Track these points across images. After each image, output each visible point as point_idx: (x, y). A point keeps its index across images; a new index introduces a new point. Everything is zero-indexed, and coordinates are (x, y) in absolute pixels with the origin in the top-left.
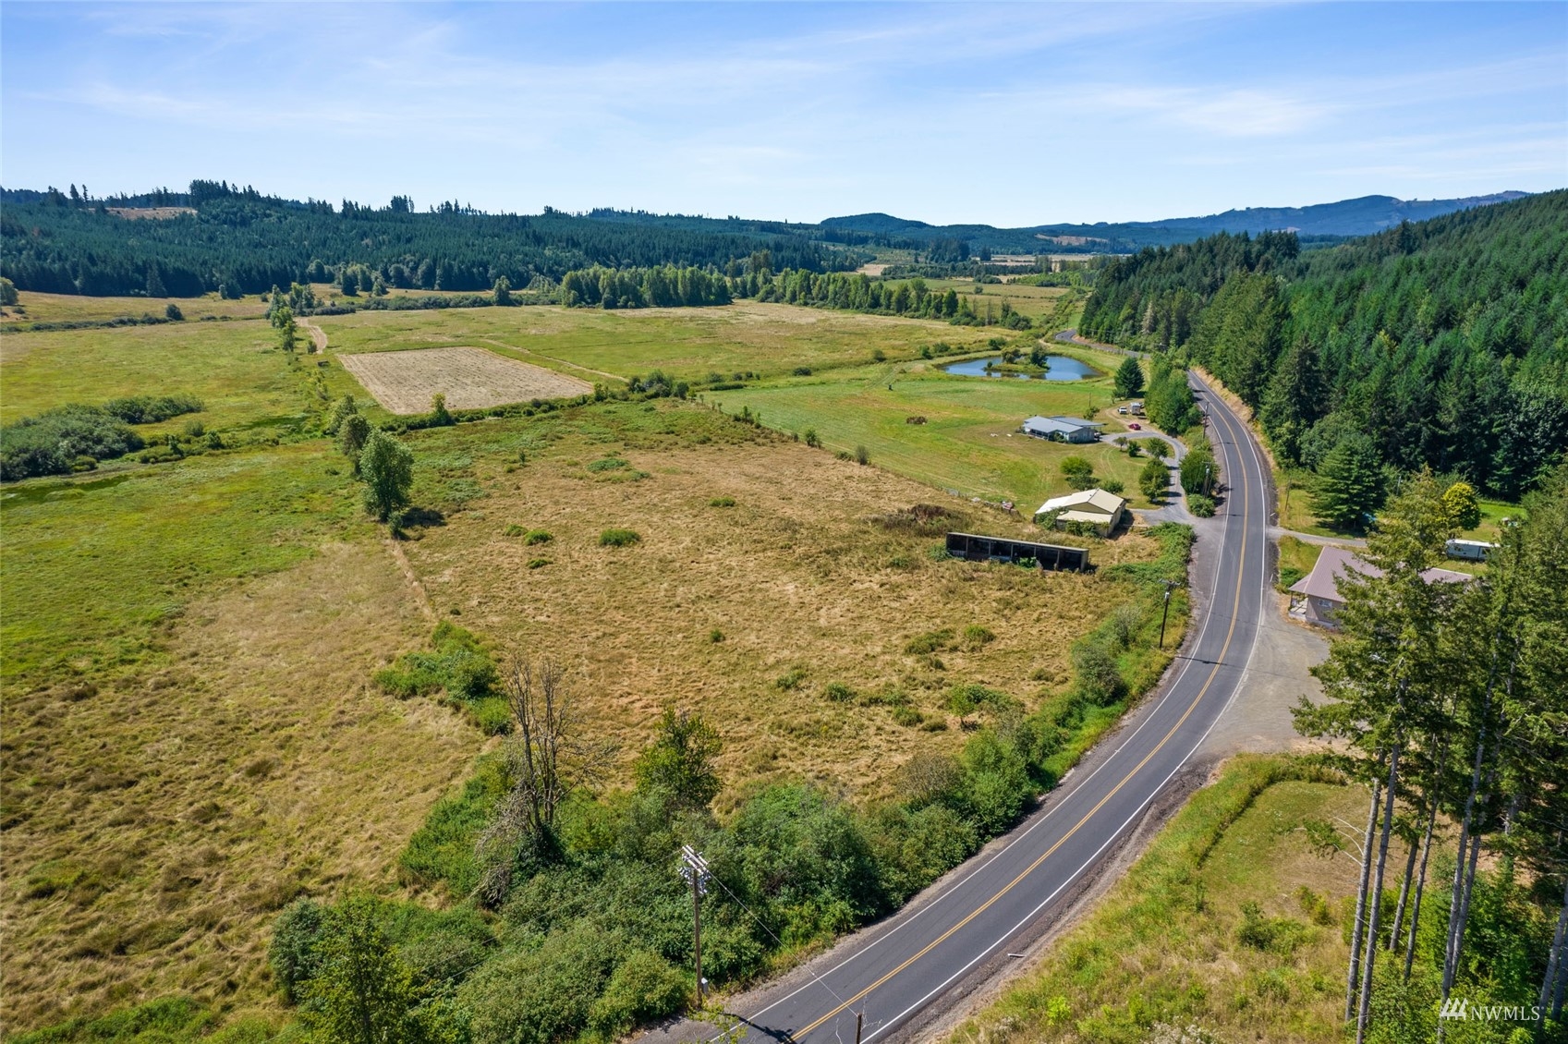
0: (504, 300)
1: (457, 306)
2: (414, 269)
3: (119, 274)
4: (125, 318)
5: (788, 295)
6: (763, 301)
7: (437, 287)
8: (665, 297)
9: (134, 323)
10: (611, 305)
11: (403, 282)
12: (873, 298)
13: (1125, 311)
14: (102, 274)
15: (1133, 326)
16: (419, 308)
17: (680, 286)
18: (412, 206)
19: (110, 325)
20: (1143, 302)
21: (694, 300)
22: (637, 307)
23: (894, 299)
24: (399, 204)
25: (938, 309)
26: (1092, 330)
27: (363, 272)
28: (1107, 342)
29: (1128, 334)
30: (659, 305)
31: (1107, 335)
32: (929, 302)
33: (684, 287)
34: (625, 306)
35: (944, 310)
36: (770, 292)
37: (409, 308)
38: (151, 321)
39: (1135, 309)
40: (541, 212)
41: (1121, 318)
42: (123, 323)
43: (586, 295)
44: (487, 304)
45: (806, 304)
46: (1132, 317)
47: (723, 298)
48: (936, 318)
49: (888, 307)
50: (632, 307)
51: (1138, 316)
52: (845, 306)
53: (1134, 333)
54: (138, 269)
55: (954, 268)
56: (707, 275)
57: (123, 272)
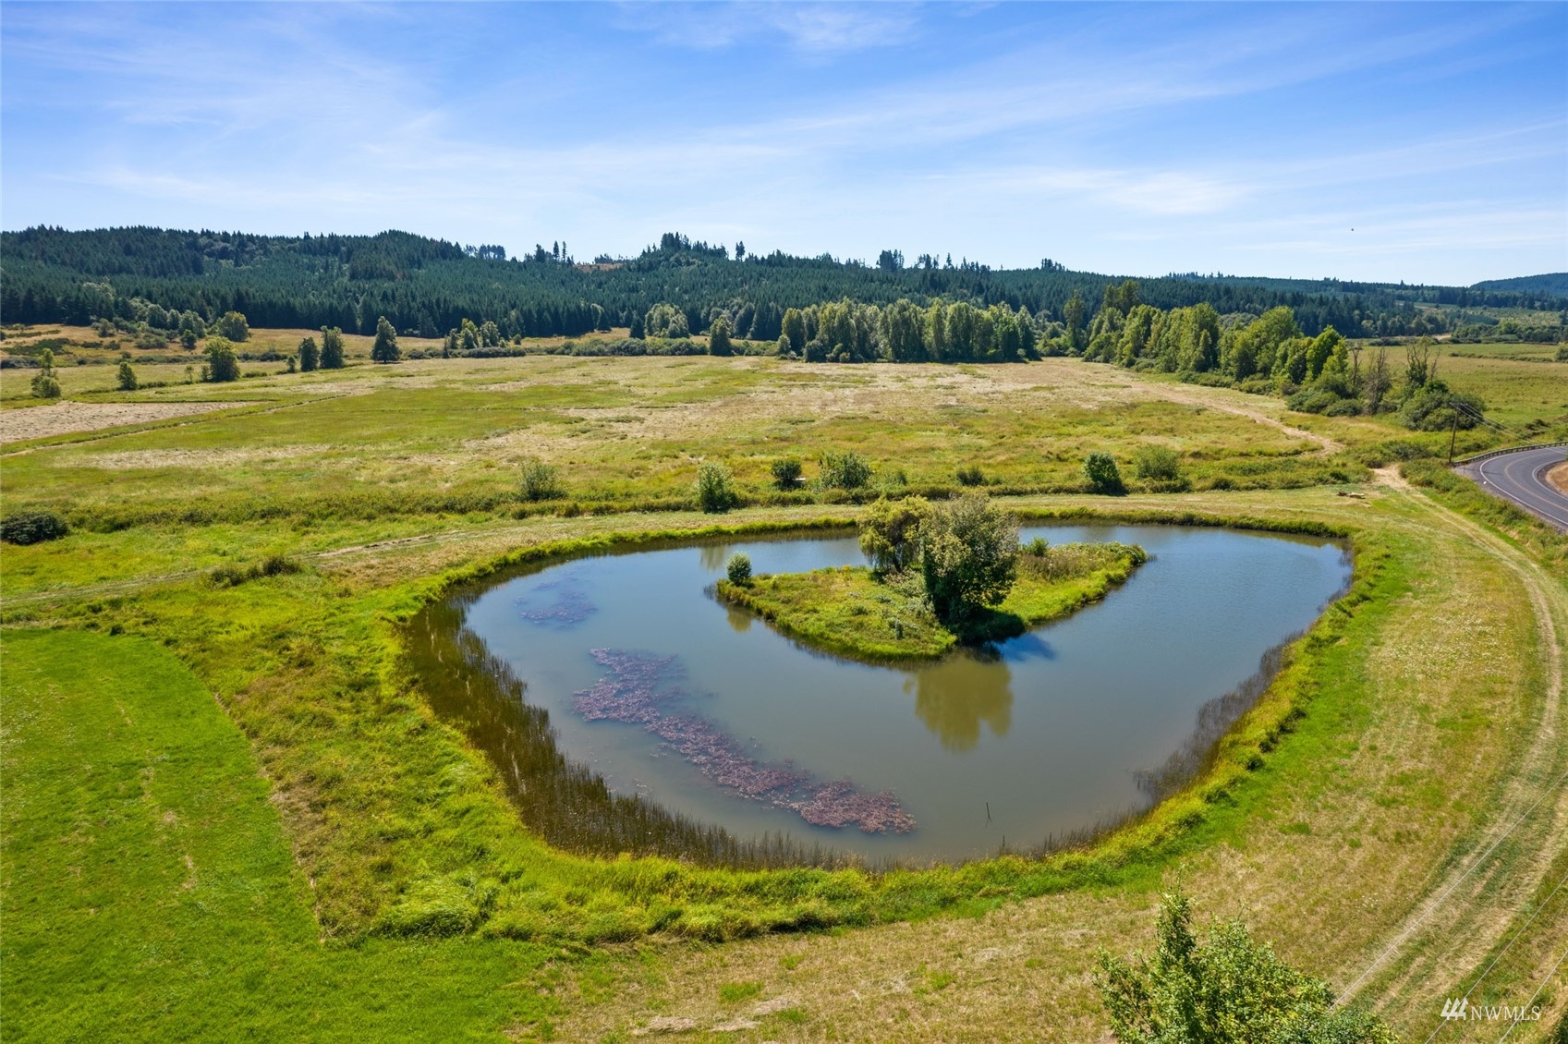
0: (719, 348)
2: (735, 314)
5: (1119, 350)
6: (1088, 358)
7: (749, 335)
32: (1285, 357)
34: (835, 360)
44: (702, 352)
45: (1130, 364)
56: (986, 315)
57: (406, 312)
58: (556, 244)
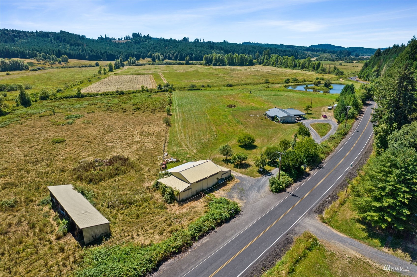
0: (187, 63)
1: (174, 64)
2: (173, 55)
3: (97, 55)
4: (84, 65)
5: (271, 64)
6: (264, 65)
7: (178, 60)
8: (232, 63)
9: (86, 66)
10: (215, 65)
11: (170, 58)
12: (295, 64)
13: (376, 68)
14: (93, 55)
15: (377, 74)
16: (163, 65)
17: (237, 60)
18: (189, 40)
19: (80, 67)
20: (383, 64)
21: (241, 64)
22: (222, 66)
23: (301, 64)
24: (185, 39)
25: (314, 68)
26: (362, 76)
27: (158, 55)
28: (366, 80)
29: (375, 77)
30: (229, 66)
31: (367, 77)
32: (311, 66)
33: (238, 60)
34: (219, 66)
35: (316, 68)
36: (266, 63)
37: (160, 65)
38: (90, 66)
39: (379, 67)
40: (222, 41)
41: (373, 71)
42: (83, 67)
43: (209, 62)
44: (183, 64)
45: (275, 66)
46: (378, 71)
47: (251, 64)
48: (313, 71)
49: (299, 67)
50: (221, 66)
51: (380, 70)
52: (286, 67)
53: (377, 77)
54: (102, 54)
55: (340, 58)
56: (246, 57)
57: (98, 54)
58: (106, 35)
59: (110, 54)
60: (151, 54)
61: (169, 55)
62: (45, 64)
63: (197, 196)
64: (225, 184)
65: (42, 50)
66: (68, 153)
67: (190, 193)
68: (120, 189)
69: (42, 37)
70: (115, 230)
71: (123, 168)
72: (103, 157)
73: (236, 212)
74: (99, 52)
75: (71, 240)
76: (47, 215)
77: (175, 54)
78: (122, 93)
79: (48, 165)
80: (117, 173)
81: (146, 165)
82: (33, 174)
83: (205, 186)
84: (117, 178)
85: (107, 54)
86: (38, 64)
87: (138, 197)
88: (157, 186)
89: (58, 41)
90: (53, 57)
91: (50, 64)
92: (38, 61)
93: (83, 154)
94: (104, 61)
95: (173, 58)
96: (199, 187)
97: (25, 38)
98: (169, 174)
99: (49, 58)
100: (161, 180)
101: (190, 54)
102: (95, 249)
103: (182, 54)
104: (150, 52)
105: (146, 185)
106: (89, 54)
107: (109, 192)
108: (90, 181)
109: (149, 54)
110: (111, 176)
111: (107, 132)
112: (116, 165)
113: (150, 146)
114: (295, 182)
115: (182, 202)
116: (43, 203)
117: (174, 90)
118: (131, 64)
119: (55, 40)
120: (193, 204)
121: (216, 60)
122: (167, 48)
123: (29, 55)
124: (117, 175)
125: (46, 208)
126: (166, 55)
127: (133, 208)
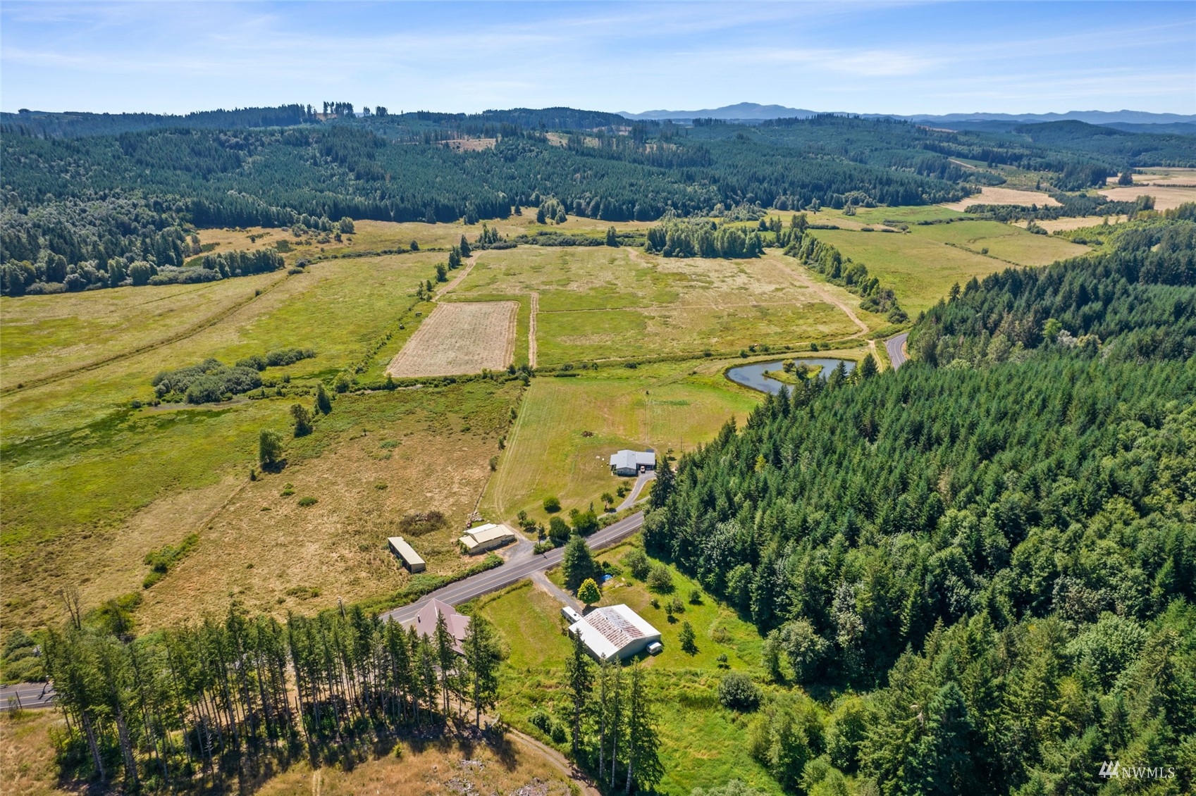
0: (611, 242)
1: (579, 245)
2: (588, 204)
4: (387, 249)
5: (800, 253)
6: (786, 253)
7: (598, 217)
8: (709, 250)
9: (391, 252)
10: (668, 255)
12: (835, 271)
14: (405, 208)
16: (555, 245)
19: (378, 254)
22: (685, 257)
23: (847, 273)
25: (865, 290)
27: (553, 206)
30: (702, 256)
32: (861, 282)
33: (723, 243)
34: (677, 256)
35: (868, 290)
36: (793, 249)
37: (550, 245)
38: (401, 250)
42: (386, 252)
43: (657, 244)
44: (602, 243)
45: (805, 263)
47: (755, 250)
48: (861, 297)
49: (842, 279)
50: (682, 257)
52: (823, 272)
54: (425, 205)
59: (443, 205)
60: (538, 197)
61: (579, 205)
62: (310, 244)
63: (482, 552)
64: (507, 545)
65: (301, 206)
66: (393, 504)
67: (478, 549)
68: (433, 542)
69: (295, 145)
70: (428, 568)
71: (438, 524)
72: (423, 510)
73: (500, 564)
74: (419, 199)
75: (404, 571)
76: (389, 556)
77: (593, 203)
78: (453, 381)
79: (380, 516)
80: (433, 528)
81: (456, 522)
82: (370, 524)
83: (491, 545)
84: (433, 533)
85: (437, 206)
86: (298, 244)
87: (445, 549)
88: (458, 543)
89: (329, 159)
90: (323, 223)
91: (319, 242)
92: (297, 235)
93: (407, 506)
94: (428, 222)
95: (589, 211)
96: (486, 546)
97: (260, 148)
98: (467, 534)
99: (316, 226)
100: (461, 539)
101: (630, 202)
102: (418, 575)
103: (609, 203)
104: (537, 192)
105: (452, 540)
106: (397, 206)
107: (426, 544)
108: (413, 534)
109: (533, 197)
110: (428, 531)
111: (427, 475)
112: (432, 521)
113: (465, 500)
114: (556, 547)
115: (472, 555)
116: (384, 548)
117: (534, 376)
118: (486, 245)
119: (322, 156)
120: (478, 557)
121: (672, 240)
122: (578, 175)
123: (278, 220)
124: (433, 530)
125: (387, 552)
126: (572, 203)
127: (440, 556)
